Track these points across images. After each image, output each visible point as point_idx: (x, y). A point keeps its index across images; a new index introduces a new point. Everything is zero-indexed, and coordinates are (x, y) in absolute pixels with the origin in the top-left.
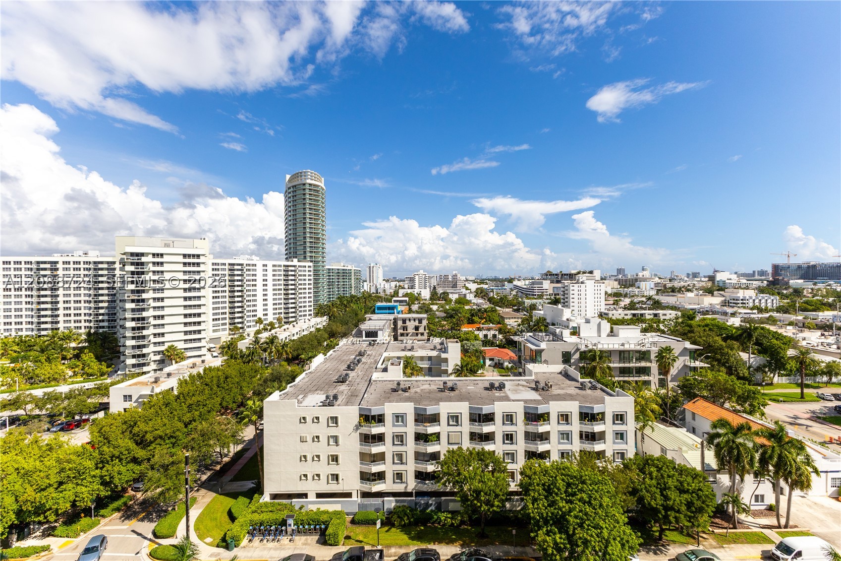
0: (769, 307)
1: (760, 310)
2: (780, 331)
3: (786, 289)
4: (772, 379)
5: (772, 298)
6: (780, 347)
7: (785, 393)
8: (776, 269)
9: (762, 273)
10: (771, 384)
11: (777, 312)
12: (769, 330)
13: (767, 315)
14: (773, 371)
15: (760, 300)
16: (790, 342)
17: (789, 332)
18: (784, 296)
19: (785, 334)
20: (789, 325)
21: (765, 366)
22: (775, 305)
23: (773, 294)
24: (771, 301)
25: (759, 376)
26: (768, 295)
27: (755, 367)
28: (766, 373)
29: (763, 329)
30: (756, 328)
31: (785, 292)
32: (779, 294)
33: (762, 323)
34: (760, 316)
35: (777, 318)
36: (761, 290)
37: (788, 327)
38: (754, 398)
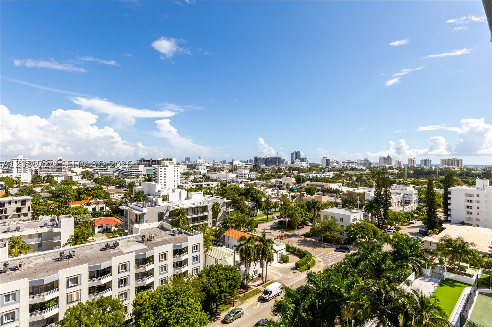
0: (254, 178)
1: (251, 180)
2: (259, 189)
3: (259, 169)
4: (257, 213)
6: (260, 197)
7: (262, 219)
8: (256, 159)
9: (251, 161)
10: (256, 216)
11: (257, 180)
12: (255, 189)
13: (253, 182)
14: (257, 209)
15: (251, 175)
16: (263, 194)
17: (262, 189)
18: (259, 173)
19: (261, 191)
20: (261, 186)
21: (254, 207)
22: (256, 177)
23: (255, 172)
24: (255, 175)
25: (252, 212)
26: (253, 172)
27: (251, 208)
28: (255, 210)
30: (252, 189)
31: (259, 170)
32: (257, 171)
33: (252, 186)
34: (251, 182)
35: (257, 183)
36: (251, 170)
37: (262, 187)
38: (252, 224)
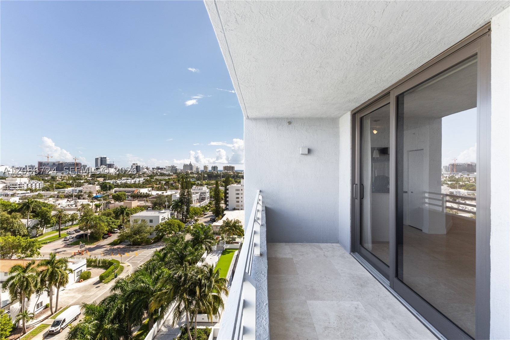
0: (38, 188)
1: (32, 191)
2: (46, 202)
3: (47, 177)
4: (42, 231)
5: (39, 182)
6: (47, 211)
7: (50, 237)
8: (40, 164)
9: (32, 167)
10: (42, 234)
11: (43, 191)
12: (39, 202)
13: (37, 193)
14: (42, 226)
15: (32, 184)
16: (53, 207)
17: (51, 201)
18: (46, 181)
19: (49, 203)
20: (50, 197)
21: (38, 225)
22: (41, 187)
23: (39, 180)
24: (38, 184)
25: (34, 232)
26: (37, 181)
27: (31, 227)
28: (38, 228)
29: (36, 202)
30: (32, 202)
31: (46, 178)
32: (43, 180)
33: (34, 198)
34: (32, 194)
35: (43, 194)
36: (32, 178)
37: (50, 199)
38: (33, 246)
